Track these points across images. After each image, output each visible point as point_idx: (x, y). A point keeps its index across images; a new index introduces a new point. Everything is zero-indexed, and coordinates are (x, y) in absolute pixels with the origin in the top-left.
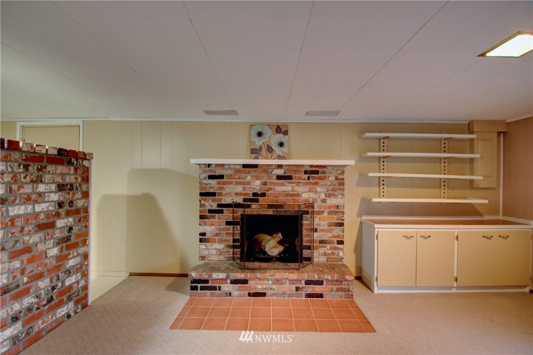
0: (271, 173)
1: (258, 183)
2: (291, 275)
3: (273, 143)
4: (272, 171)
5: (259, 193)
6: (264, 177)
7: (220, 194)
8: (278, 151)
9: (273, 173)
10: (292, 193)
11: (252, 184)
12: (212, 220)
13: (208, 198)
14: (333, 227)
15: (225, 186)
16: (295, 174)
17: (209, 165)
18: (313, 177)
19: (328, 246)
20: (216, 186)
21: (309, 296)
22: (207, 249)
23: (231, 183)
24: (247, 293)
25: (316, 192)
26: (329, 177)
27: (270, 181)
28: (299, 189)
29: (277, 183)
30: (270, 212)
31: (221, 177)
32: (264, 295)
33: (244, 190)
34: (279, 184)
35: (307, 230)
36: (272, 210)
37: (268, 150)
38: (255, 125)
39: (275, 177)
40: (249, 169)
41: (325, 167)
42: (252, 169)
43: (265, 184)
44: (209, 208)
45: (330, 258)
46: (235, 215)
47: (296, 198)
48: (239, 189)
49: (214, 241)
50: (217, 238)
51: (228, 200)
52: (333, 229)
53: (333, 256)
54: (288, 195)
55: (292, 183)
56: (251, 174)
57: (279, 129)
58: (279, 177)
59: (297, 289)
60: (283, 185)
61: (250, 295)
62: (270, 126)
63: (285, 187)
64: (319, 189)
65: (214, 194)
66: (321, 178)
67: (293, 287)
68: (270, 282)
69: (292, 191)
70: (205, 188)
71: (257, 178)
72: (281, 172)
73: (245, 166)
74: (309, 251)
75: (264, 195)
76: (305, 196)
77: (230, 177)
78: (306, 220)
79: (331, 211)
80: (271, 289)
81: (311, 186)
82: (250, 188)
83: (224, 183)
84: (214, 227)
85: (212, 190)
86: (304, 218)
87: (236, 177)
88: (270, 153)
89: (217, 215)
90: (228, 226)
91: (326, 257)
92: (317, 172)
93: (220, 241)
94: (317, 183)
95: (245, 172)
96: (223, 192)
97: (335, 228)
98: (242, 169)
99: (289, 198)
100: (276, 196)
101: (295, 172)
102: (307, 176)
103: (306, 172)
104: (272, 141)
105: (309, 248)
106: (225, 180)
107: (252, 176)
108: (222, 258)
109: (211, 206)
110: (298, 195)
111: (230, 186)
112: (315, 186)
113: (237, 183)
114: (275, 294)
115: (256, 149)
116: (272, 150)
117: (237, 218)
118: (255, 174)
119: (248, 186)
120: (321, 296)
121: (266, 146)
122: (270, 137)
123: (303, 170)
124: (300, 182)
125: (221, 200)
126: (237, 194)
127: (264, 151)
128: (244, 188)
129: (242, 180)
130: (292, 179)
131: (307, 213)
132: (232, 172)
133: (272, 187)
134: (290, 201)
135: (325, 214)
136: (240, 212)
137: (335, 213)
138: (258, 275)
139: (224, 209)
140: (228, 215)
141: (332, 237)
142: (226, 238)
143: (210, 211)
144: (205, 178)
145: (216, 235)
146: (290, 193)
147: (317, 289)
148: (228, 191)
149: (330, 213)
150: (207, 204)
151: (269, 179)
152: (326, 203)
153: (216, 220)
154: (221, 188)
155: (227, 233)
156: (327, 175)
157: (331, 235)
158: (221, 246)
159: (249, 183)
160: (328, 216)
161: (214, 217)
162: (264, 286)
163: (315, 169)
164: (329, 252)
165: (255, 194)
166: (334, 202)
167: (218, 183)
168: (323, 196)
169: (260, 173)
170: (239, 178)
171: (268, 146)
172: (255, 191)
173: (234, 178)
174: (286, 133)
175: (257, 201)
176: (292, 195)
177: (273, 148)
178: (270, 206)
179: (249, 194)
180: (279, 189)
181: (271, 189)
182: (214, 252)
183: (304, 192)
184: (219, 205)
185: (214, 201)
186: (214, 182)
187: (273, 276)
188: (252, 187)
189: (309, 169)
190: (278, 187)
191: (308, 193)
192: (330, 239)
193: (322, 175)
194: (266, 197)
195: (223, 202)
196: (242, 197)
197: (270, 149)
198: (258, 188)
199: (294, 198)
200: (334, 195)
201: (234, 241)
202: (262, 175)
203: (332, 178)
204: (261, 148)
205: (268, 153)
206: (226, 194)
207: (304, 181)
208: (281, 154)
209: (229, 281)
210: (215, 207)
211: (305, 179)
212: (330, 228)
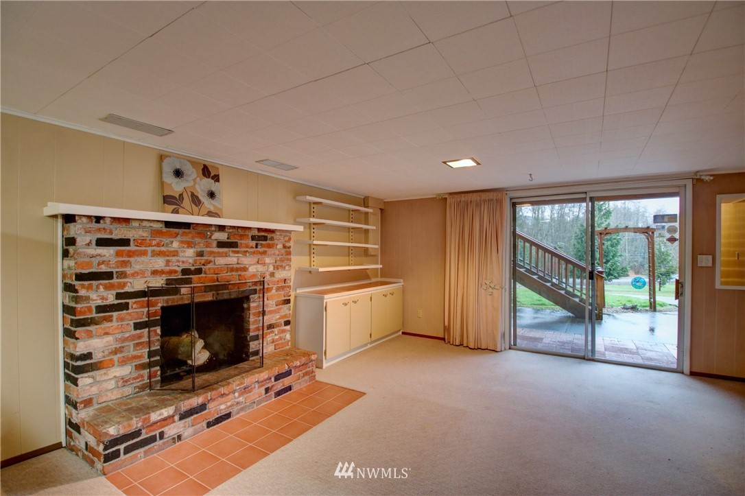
0: (210, 237)
1: (190, 252)
2: (262, 375)
3: (199, 190)
4: (212, 234)
5: (193, 268)
6: (199, 243)
7: (122, 275)
8: (208, 204)
9: (213, 237)
10: (238, 266)
11: (181, 254)
12: (106, 325)
13: (95, 283)
14: (281, 306)
15: (132, 259)
16: (241, 239)
17: (99, 219)
18: (261, 244)
19: (276, 330)
20: (114, 260)
21: (278, 394)
22: (96, 382)
23: (144, 253)
24: (204, 424)
25: (264, 264)
26: (277, 245)
27: (209, 249)
28: (246, 261)
29: (218, 252)
30: (209, 297)
31: (125, 242)
32: (228, 416)
33: (167, 265)
34: (220, 255)
35: (254, 314)
36: (211, 293)
37: (193, 201)
38: (170, 157)
39: (215, 244)
40: (176, 230)
41: (272, 231)
42: (181, 231)
43: (200, 254)
44: (99, 302)
45: (278, 344)
46: (152, 309)
47: (243, 273)
48: (159, 263)
49: (111, 364)
50: (115, 358)
51: (138, 285)
52: (280, 309)
53: (280, 342)
54: (232, 270)
55: (238, 252)
56: (179, 238)
57: (206, 171)
58: (221, 244)
59: (267, 390)
60: (226, 255)
61: (209, 425)
62: (194, 163)
63: (229, 259)
64: (267, 260)
65: (109, 276)
66: (270, 246)
67: (263, 390)
68: (236, 394)
69: (238, 263)
70: (89, 264)
71: (190, 245)
72: (222, 236)
73: (168, 224)
74: (256, 342)
75: (199, 271)
76: (252, 269)
77: (141, 242)
78: (253, 302)
79: (279, 287)
80: (238, 403)
81: (259, 256)
82: (178, 261)
83: (130, 254)
84: (110, 338)
85: (103, 269)
86: (252, 300)
87: (154, 243)
88: (197, 206)
89: (115, 314)
90: (138, 332)
91: (274, 344)
92: (265, 238)
93: (123, 362)
94: (264, 253)
95: (171, 235)
96: (128, 270)
97: (283, 306)
98: (165, 230)
99: (234, 273)
100: (217, 272)
101: (242, 237)
102: (254, 243)
103: (253, 238)
104: (197, 187)
105: (256, 338)
106: (132, 247)
107: (182, 242)
108: (128, 390)
109: (103, 298)
110: (245, 269)
111: (143, 259)
112: (263, 256)
113: (155, 254)
114: (242, 409)
115: (174, 197)
116: (200, 202)
117: (155, 314)
118: (185, 239)
119: (174, 259)
120: (289, 388)
121: (190, 194)
122: (194, 180)
123: (250, 235)
124: (247, 251)
125: (124, 285)
126: (155, 273)
127: (187, 202)
128: (168, 261)
129: (163, 249)
130: (237, 247)
131: (255, 292)
132: (145, 234)
133: (211, 258)
134: (234, 278)
135: (274, 291)
136: (161, 302)
137: (283, 288)
138: (222, 390)
139: (131, 301)
140: (137, 311)
141: (279, 319)
142: (135, 353)
143: (101, 309)
144: (88, 245)
145: (115, 352)
146: (235, 266)
147: (286, 382)
148: (137, 267)
149: (278, 289)
150: (93, 296)
151: (207, 247)
152: (274, 276)
153: (115, 323)
154: (124, 264)
155: (138, 344)
156: (276, 241)
157: (278, 317)
158: (126, 370)
159: (175, 253)
160: (277, 293)
161: (109, 319)
162: (229, 404)
163: (263, 234)
164: (277, 337)
165: (185, 272)
166: (282, 275)
167: (118, 254)
168: (271, 269)
169: (193, 237)
170: (158, 245)
171: (193, 194)
172: (186, 266)
173: (150, 245)
174: (216, 178)
175: (188, 281)
176: (237, 270)
177: (201, 198)
178: (208, 289)
179: (176, 272)
180: (221, 261)
181: (210, 262)
182: (112, 384)
183: (251, 265)
184: (119, 296)
185: (107, 288)
186: (108, 252)
187: (242, 384)
188: (181, 259)
189: (256, 233)
190: (220, 258)
191: (255, 266)
192: (278, 321)
193: (270, 242)
194: (203, 275)
195: (128, 289)
196: (165, 277)
197: (196, 200)
198: (191, 261)
199: (240, 273)
200: (281, 266)
201: (151, 354)
202: (197, 240)
203: (280, 246)
204: (181, 195)
205: (193, 206)
206: (134, 275)
207: (252, 250)
208: (212, 209)
209: (177, 418)
210: (111, 299)
211: (252, 247)
212: (278, 307)
